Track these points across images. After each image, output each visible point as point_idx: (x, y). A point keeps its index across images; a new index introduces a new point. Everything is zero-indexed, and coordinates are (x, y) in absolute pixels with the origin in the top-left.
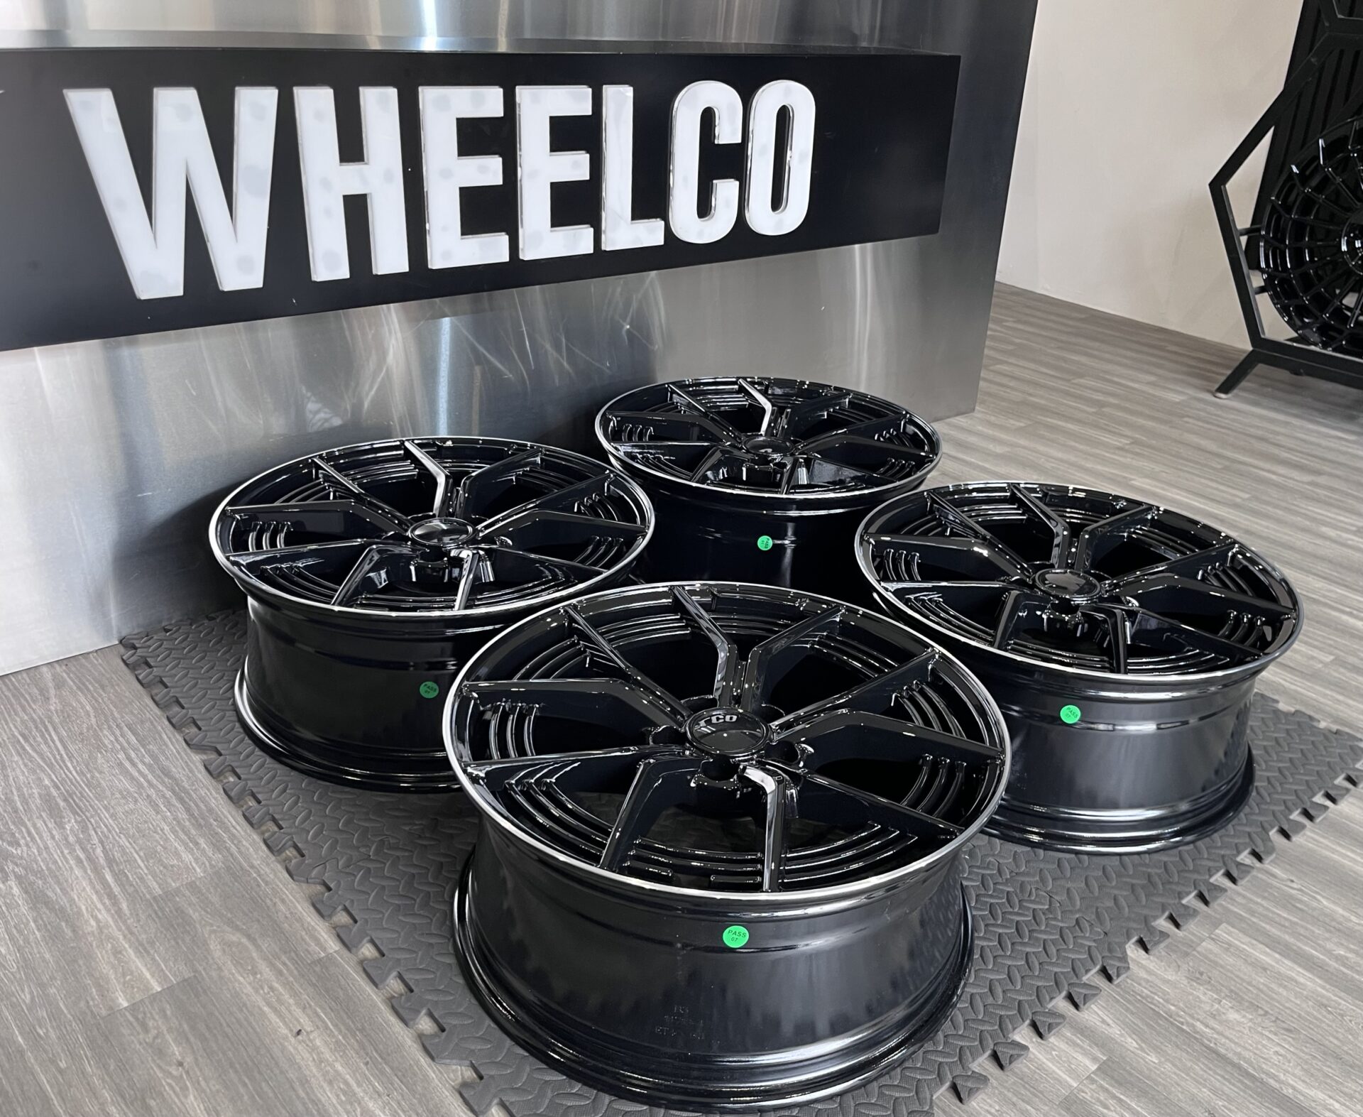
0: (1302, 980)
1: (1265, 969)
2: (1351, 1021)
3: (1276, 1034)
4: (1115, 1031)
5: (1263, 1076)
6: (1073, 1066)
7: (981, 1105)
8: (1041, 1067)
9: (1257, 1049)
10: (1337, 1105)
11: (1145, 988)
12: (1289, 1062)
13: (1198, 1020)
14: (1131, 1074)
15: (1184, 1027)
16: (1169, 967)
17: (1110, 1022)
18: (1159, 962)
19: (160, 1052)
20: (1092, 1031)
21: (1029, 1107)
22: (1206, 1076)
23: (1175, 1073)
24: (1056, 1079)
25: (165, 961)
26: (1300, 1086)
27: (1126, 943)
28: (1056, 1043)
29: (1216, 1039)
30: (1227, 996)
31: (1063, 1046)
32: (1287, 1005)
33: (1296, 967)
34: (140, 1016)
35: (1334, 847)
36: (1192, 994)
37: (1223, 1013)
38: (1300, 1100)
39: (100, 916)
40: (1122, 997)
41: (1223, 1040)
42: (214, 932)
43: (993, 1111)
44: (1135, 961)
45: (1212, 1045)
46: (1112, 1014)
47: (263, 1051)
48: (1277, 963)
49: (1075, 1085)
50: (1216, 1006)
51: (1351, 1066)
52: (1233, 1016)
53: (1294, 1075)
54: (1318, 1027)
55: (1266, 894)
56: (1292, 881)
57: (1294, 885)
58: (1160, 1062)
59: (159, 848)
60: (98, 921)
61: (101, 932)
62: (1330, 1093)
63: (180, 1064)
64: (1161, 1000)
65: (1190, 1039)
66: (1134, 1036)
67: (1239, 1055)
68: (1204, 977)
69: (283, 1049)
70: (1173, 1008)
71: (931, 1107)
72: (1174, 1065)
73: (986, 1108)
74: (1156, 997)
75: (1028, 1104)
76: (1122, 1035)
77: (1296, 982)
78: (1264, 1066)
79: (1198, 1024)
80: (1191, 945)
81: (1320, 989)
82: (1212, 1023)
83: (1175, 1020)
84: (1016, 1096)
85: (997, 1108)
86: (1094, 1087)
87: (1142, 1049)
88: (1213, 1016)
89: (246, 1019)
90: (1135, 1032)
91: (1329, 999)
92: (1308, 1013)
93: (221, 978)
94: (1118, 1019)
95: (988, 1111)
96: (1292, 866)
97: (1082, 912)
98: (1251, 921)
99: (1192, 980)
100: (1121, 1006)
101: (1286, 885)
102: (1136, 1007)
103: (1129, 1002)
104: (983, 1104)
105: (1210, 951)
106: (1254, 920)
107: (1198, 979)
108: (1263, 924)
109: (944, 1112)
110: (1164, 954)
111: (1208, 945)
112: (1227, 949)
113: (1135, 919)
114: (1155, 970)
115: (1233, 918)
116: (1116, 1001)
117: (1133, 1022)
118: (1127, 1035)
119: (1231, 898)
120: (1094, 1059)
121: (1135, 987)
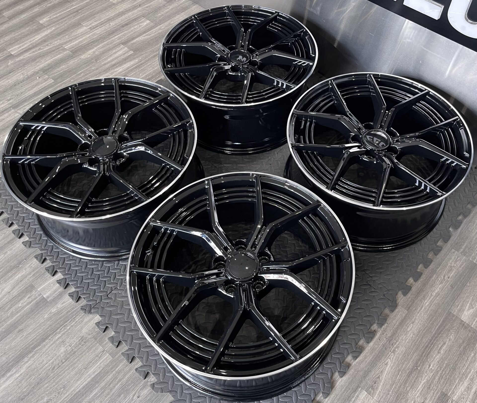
0: (79, 382)
1: (86, 368)
2: (55, 396)
3: (52, 363)
4: (59, 305)
5: (33, 353)
6: (46, 290)
8: (46, 280)
9: (46, 354)
10: (17, 375)
11: (79, 320)
12: (39, 364)
13: (62, 336)
14: (40, 308)
15: (59, 330)
16: (89, 331)
17: (63, 305)
18: (92, 327)
20: (60, 298)
21: (32, 275)
22: (37, 332)
23: (39, 322)
24: (41, 284)
26: (27, 365)
28: (56, 286)
29: (52, 340)
30: (73, 350)
31: (54, 288)
32: (66, 372)
33: (86, 382)
36: (75, 336)
37: (64, 346)
38: (21, 363)
40: (75, 311)
41: (51, 343)
43: (32, 265)
44: (93, 319)
45: (50, 338)
46: (67, 306)
48: (89, 375)
49: (38, 290)
50: (68, 344)
51: (33, 387)
52: (63, 349)
53: (33, 364)
54: (54, 381)
55: (130, 382)
56: (138, 397)
57: (135, 397)
58: (44, 318)
62: (23, 375)
64: (72, 324)
65: (53, 331)
66: (56, 312)
67: (45, 346)
68: (83, 343)
70: (68, 328)
71: (32, 247)
72: (42, 323)
74: (74, 323)
75: (33, 275)
76: (58, 308)
77: (78, 380)
78: (38, 354)
79: (60, 335)
80: (100, 342)
81: (73, 389)
82: (60, 340)
83: (63, 327)
84: (36, 272)
85: (33, 266)
86: (37, 295)
87: (50, 313)
88: (63, 342)
90: (59, 312)
91: (67, 391)
92: (61, 380)
94: (65, 308)
95: (32, 264)
96: (148, 400)
97: (115, 301)
98: (114, 371)
99: (82, 338)
100: (71, 309)
101: (135, 393)
102: (70, 315)
103: (73, 313)
104: (35, 262)
105: (97, 349)
106: (114, 372)
107: (82, 341)
108: (111, 375)
109: (33, 252)
110: (96, 330)
111: (100, 348)
112: (97, 356)
113: (110, 319)
114: (88, 325)
115: (115, 364)
116: (73, 309)
117: (63, 312)
118: (57, 309)
119: (127, 366)
120: (48, 297)
121: (80, 316)
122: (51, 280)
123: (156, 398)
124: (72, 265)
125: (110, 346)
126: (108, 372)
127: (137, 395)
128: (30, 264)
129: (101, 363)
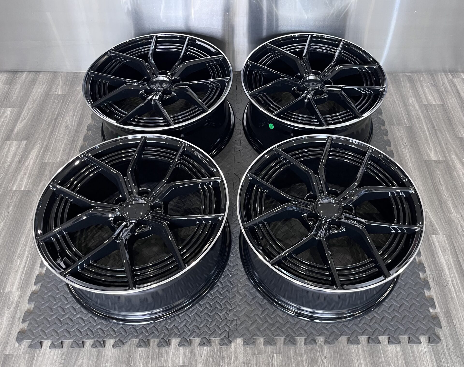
4: (200, 359)
6: (176, 360)
7: (141, 351)
8: (168, 354)
11: (227, 354)
16: (243, 354)
17: (203, 355)
18: (242, 350)
19: (8, 207)
20: (195, 355)
21: (151, 361)
24: (167, 360)
27: (238, 337)
28: (181, 350)
31: (182, 352)
34: (13, 195)
35: (361, 357)
40: (217, 352)
43: (141, 355)
44: (236, 344)
46: (207, 354)
47: (23, 220)
49: (169, 365)
55: (310, 356)
56: (326, 358)
60: (30, 162)
63: (8, 213)
64: (226, 361)
66: (204, 365)
71: (126, 342)
73: (141, 353)
74: (226, 360)
76: (201, 362)
80: (260, 353)
84: (152, 356)
85: (143, 355)
89: (28, 209)
90: (206, 364)
94: (206, 357)
95: (140, 354)
96: (333, 353)
97: (239, 318)
98: (291, 360)
99: (244, 363)
100: (212, 354)
101: (321, 358)
102: (216, 357)
103: (217, 354)
104: (142, 351)
105: (263, 359)
106: (292, 360)
107: (247, 364)
108: (293, 364)
109: (130, 346)
110: (248, 349)
111: (265, 357)
112: (269, 363)
113: (251, 332)
114: (238, 351)
115: (286, 355)
116: (213, 352)
117: (209, 362)
118: (202, 363)
119: (296, 348)
120: (184, 363)
121: (225, 352)
122: (172, 350)
123: (336, 347)
124: (177, 325)
125: (269, 348)
126: (288, 364)
128: (139, 355)
129: (277, 364)
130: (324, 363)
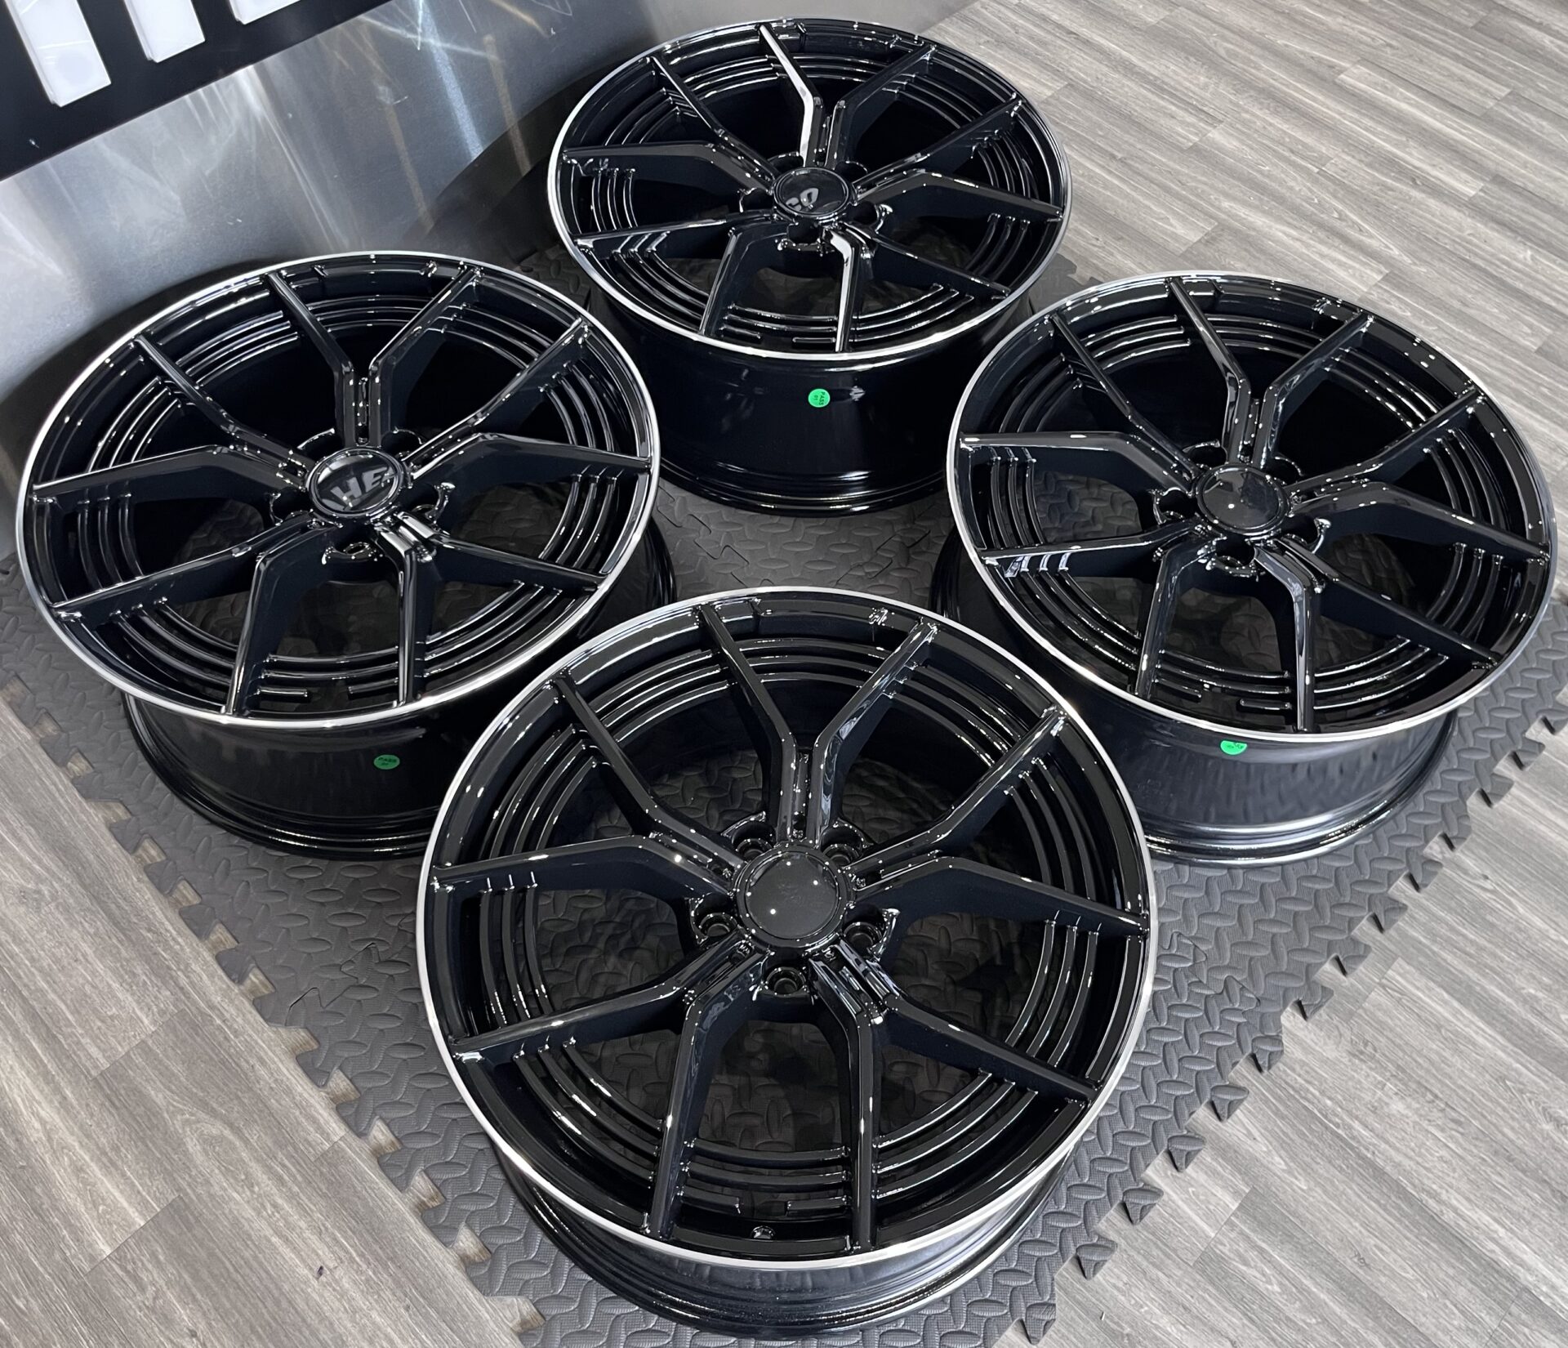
0: (1480, 1040)
1: (1439, 1027)
2: (1530, 1100)
3: (1443, 1130)
4: (1261, 1147)
5: (1424, 1196)
6: (1212, 1207)
7: (1108, 1278)
8: (1176, 1214)
9: (1420, 1155)
10: (1502, 1232)
11: (1299, 1075)
12: (1454, 1170)
13: (1357, 1118)
14: (1276, 1210)
15: (1340, 1131)
16: (1329, 1038)
17: (1256, 1134)
18: (1318, 1031)
19: (167, 1320)
20: (1235, 1151)
21: (1160, 1274)
22: (1359, 1202)
23: (1325, 1203)
24: (1192, 1228)
25: (140, 1178)
26: (1464, 1207)
27: (1281, 1012)
28: (1194, 1175)
29: (1374, 1145)
30: (1393, 1076)
31: (1202, 1178)
32: (1460, 1082)
33: (1476, 1019)
34: (129, 1267)
35: (1541, 810)
36: (1352, 1078)
37: (1387, 1104)
38: (1462, 1229)
39: (43, 1113)
40: (1272, 1093)
41: (1383, 1146)
42: (186, 1122)
43: (1120, 1285)
44: (1291, 1034)
45: (1369, 1155)
46: (1259, 1121)
47: (284, 1304)
48: (1454, 1016)
49: (1213, 1235)
50: (1379, 1093)
51: (1524, 1171)
52: (1397, 1107)
53: (1458, 1191)
54: (1492, 1112)
55: (1453, 904)
56: (1486, 878)
57: (1488, 885)
58: (1310, 1189)
59: (88, 988)
60: (43, 1122)
61: (50, 1139)
62: (1495, 1214)
63: (193, 1334)
64: (1317, 1093)
65: (1346, 1149)
66: (1283, 1153)
67: (1397, 1165)
68: (1370, 1049)
69: (307, 1299)
70: (1329, 1103)
71: (1052, 1295)
72: (1325, 1191)
73: (1113, 1281)
74: (1311, 1089)
75: (1161, 1270)
76: (1269, 1153)
77: (1474, 1044)
78: (1425, 1181)
79: (1356, 1125)
80: (1358, 998)
81: (1500, 1053)
82: (1371, 1119)
83: (1330, 1121)
84: (1147, 1260)
85: (1125, 1279)
86: (1233, 1235)
87: (1290, 1172)
88: (1374, 1110)
89: (255, 1258)
90: (1283, 1144)
91: (1509, 1068)
92: (1485, 1094)
93: (212, 1196)
94: (1266, 1129)
95: (1115, 1286)
96: (1489, 854)
97: (1235, 968)
98: (1431, 950)
99: (1354, 1056)
100: (1269, 1107)
101: (1478, 886)
102: (1287, 1107)
103: (1279, 1099)
104: (1110, 1276)
105: (1379, 1007)
106: (1435, 949)
107: (1362, 1053)
108: (1444, 954)
109: (1067, 1293)
110: (1325, 1017)
111: (1377, 996)
112: (1399, 1001)
113: (1295, 973)
114: (1313, 1045)
115: (1411, 949)
116: (1266, 1101)
117: (1282, 1131)
118: (1274, 1152)
119: (1412, 916)
120: (1236, 1193)
121: (1288, 1075)
122: (1175, 1197)
123: (1480, 837)
124: (1120, 1127)
125: (1363, 970)
126: (1438, 964)
127: (1482, 882)
128: (1116, 1292)
129: (1418, 988)
130: (1493, 892)
